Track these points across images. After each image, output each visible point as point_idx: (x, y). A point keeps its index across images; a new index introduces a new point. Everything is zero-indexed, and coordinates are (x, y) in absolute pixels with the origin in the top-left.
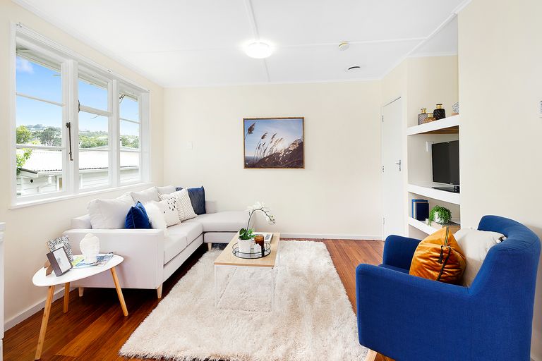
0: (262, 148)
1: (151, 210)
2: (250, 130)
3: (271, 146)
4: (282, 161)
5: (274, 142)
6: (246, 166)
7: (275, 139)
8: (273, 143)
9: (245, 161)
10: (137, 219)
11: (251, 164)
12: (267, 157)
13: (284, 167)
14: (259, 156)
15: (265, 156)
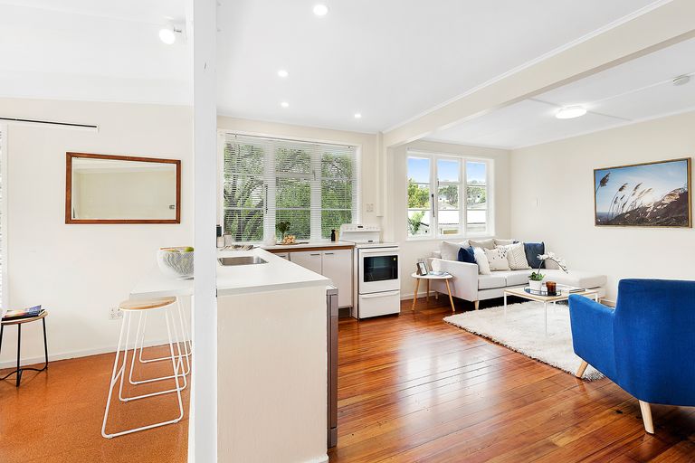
0: (620, 203)
1: (478, 252)
2: (603, 182)
3: (633, 198)
4: (650, 217)
5: (637, 194)
6: (598, 224)
7: (639, 191)
8: (636, 196)
9: (596, 218)
10: (466, 256)
11: (603, 221)
12: (627, 213)
13: (654, 225)
14: (615, 211)
15: (624, 212)
